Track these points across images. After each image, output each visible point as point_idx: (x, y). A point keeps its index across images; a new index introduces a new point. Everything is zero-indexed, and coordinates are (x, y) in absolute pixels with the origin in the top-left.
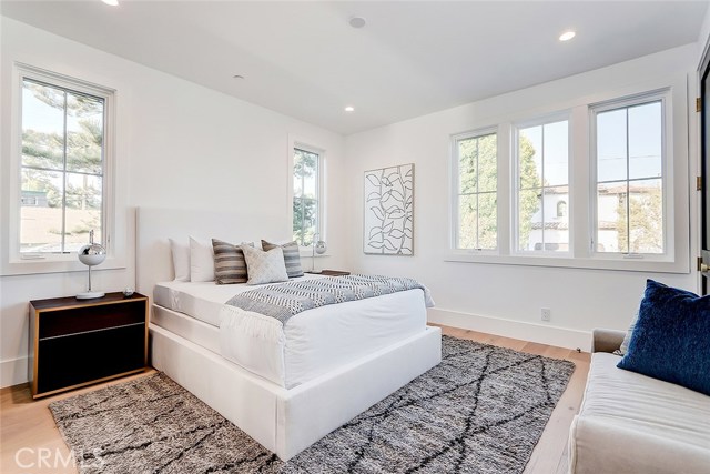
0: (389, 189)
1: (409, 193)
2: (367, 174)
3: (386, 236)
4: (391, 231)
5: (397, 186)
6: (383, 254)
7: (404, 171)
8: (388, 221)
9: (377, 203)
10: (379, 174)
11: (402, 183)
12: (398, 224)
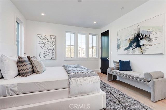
0: (47, 41)
1: (54, 43)
2: (38, 35)
3: (46, 55)
4: (48, 53)
5: (50, 41)
6: (45, 60)
7: (53, 37)
8: (47, 50)
9: (43, 45)
10: (44, 36)
11: (52, 40)
12: (51, 51)
